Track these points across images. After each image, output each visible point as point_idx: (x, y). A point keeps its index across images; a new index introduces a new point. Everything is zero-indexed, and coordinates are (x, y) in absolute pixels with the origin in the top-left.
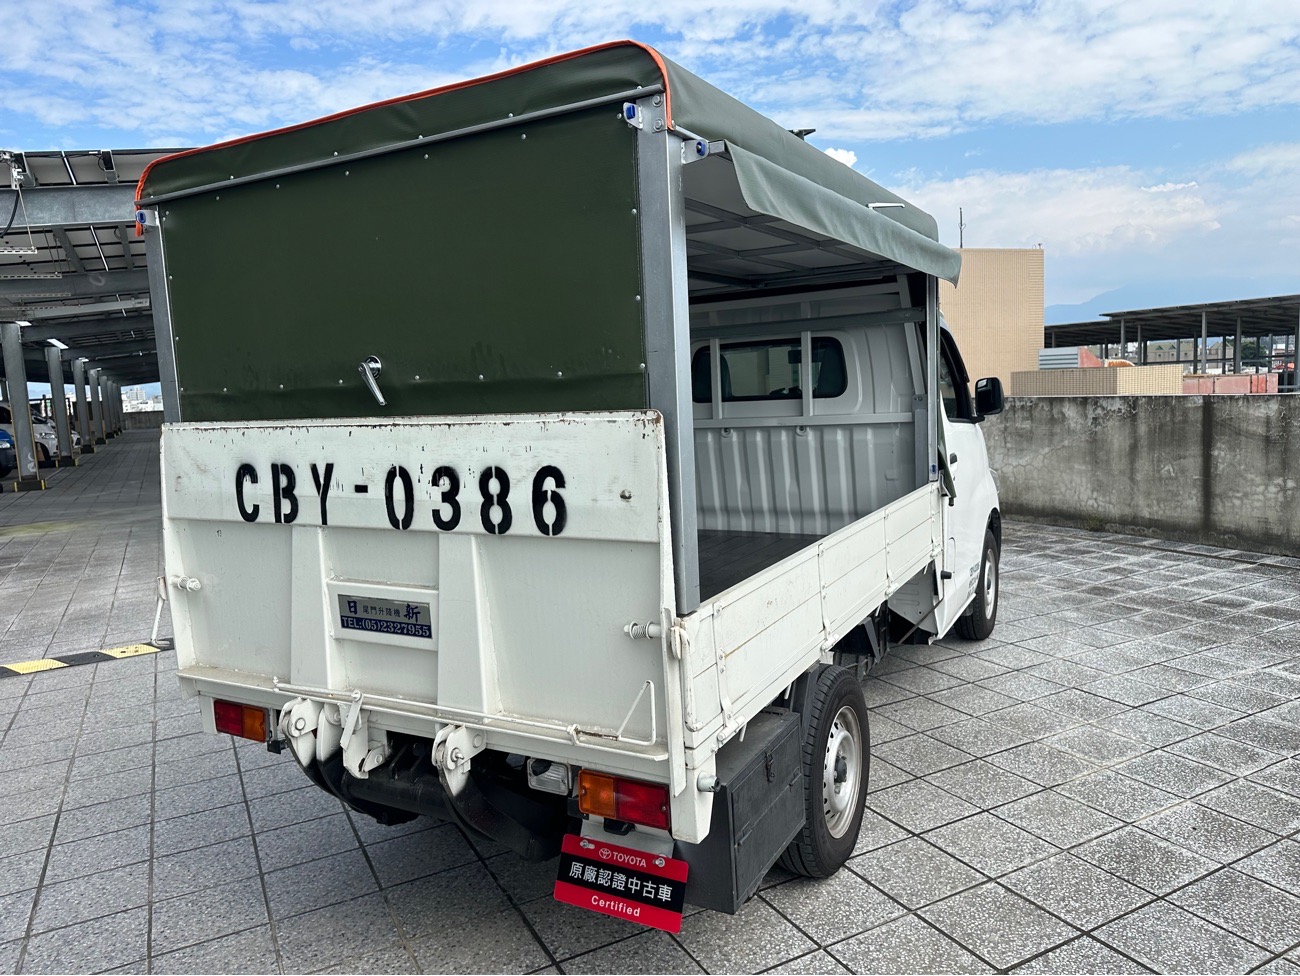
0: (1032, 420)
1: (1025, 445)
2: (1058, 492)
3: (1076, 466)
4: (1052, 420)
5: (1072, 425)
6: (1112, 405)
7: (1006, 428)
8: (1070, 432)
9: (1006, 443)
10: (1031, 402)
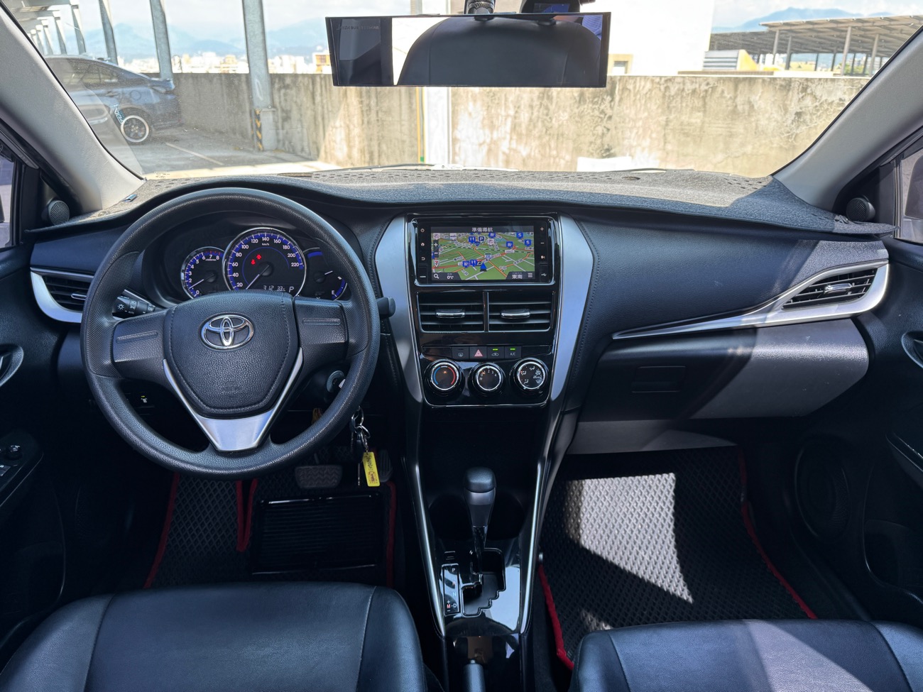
0: (705, 111)
4: (734, 113)
5: (763, 122)
6: (830, 93)
7: (667, 122)
8: (757, 132)
9: (665, 143)
10: (708, 84)
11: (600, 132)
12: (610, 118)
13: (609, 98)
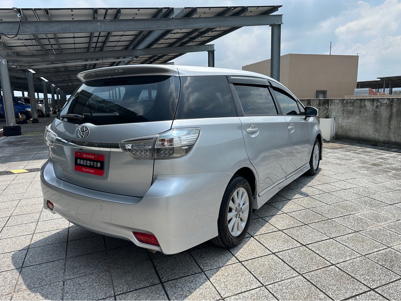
0: (353, 107)
1: (350, 115)
2: (361, 132)
3: (368, 123)
4: (361, 107)
5: (368, 108)
6: (384, 101)
7: (344, 110)
8: (367, 111)
9: (343, 115)
10: (354, 100)
11: (325, 113)
12: (328, 109)
13: (327, 104)
